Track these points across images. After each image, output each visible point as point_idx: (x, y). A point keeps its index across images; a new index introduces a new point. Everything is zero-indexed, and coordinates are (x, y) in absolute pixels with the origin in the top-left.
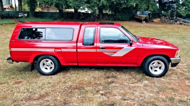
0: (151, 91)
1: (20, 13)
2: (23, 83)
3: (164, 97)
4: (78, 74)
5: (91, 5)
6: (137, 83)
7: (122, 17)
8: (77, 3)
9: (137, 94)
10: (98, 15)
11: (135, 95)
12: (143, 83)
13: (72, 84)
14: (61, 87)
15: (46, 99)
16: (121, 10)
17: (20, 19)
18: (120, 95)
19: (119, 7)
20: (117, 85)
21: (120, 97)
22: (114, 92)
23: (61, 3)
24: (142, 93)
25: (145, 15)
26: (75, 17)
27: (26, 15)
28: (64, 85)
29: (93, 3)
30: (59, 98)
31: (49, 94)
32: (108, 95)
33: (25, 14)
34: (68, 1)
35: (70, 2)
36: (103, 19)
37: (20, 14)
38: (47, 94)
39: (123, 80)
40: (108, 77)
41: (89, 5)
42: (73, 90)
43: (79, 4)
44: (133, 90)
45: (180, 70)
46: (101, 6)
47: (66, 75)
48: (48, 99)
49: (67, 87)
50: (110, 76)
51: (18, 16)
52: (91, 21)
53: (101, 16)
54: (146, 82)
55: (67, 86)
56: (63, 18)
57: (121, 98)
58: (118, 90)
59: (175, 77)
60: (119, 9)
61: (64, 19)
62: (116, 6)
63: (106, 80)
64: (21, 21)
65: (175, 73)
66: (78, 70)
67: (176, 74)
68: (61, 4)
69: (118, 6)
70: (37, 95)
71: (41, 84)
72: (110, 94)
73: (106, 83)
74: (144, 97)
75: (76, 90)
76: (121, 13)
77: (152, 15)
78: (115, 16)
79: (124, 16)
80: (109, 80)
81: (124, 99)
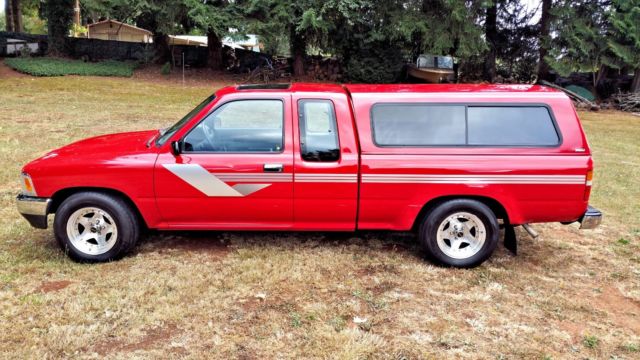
0: (521, 316)
1: (12, 38)
2: (73, 287)
3: (567, 336)
4: (264, 257)
5: (269, 25)
6: (468, 288)
7: (369, 72)
8: (219, 17)
9: (479, 324)
10: (288, 59)
11: (475, 329)
12: (488, 289)
13: (251, 294)
14: (217, 302)
15: (174, 344)
16: (368, 47)
17: (14, 59)
18: (427, 331)
19: (361, 36)
20: (406, 295)
21: (428, 338)
22: (405, 319)
23: (163, 11)
24: (497, 324)
25: (443, 69)
26: (209, 62)
27: (34, 47)
28: (227, 297)
29: (276, 17)
30: (217, 341)
31: (178, 327)
32: (385, 330)
33: (32, 42)
34: (190, 8)
35: (199, 12)
36: (306, 74)
37: (11, 43)
38: (173, 328)
39: (421, 279)
40: (370, 271)
41: (261, 25)
42: (261, 314)
43: (227, 19)
44: (463, 314)
45: (591, 249)
46: (303, 32)
47: (225, 262)
48: (180, 345)
49: (239, 304)
50: (373, 265)
51: (5, 48)
52: (266, 78)
53: (299, 66)
54: (496, 286)
55: (235, 298)
56: (168, 63)
57: (430, 340)
58: (415, 314)
59: (581, 273)
60: (361, 45)
61: (172, 68)
62: (352, 34)
63: (365, 278)
64: (19, 67)
65: (578, 259)
66: (260, 245)
67: (583, 263)
68: (164, 15)
69: (356, 36)
70: (136, 331)
71: (142, 293)
72: (391, 327)
73: (368, 289)
74: (506, 336)
75: (273, 314)
76: (366, 59)
77: (463, 70)
78: (345, 65)
79: (376, 68)
80: (377, 280)
81: (443, 344)
